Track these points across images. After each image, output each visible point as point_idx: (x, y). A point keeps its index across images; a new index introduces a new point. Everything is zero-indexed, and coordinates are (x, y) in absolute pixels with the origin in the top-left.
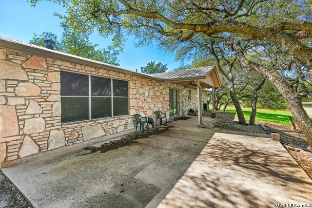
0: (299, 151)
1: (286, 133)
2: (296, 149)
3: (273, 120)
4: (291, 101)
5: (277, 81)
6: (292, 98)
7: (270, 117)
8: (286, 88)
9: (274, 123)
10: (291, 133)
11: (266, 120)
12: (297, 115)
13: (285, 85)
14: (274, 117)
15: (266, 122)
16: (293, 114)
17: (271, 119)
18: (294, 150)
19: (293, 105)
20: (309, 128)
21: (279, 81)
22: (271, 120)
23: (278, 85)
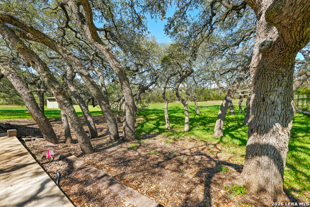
0: (34, 140)
1: (30, 126)
2: (32, 139)
3: (18, 116)
4: (25, 96)
5: (11, 75)
6: (26, 93)
7: (17, 114)
8: (20, 84)
9: (19, 119)
10: (35, 126)
11: (9, 117)
12: (30, 108)
13: (19, 81)
14: (22, 113)
15: (9, 120)
16: (27, 108)
17: (18, 115)
18: (30, 140)
19: (27, 100)
20: (40, 118)
21: (13, 75)
22: (16, 117)
23: (12, 80)
